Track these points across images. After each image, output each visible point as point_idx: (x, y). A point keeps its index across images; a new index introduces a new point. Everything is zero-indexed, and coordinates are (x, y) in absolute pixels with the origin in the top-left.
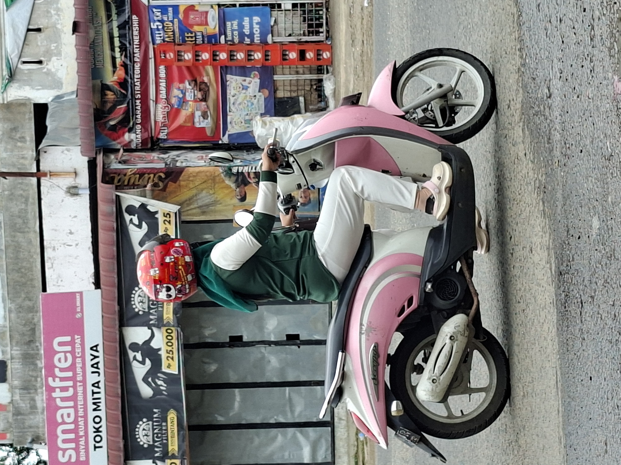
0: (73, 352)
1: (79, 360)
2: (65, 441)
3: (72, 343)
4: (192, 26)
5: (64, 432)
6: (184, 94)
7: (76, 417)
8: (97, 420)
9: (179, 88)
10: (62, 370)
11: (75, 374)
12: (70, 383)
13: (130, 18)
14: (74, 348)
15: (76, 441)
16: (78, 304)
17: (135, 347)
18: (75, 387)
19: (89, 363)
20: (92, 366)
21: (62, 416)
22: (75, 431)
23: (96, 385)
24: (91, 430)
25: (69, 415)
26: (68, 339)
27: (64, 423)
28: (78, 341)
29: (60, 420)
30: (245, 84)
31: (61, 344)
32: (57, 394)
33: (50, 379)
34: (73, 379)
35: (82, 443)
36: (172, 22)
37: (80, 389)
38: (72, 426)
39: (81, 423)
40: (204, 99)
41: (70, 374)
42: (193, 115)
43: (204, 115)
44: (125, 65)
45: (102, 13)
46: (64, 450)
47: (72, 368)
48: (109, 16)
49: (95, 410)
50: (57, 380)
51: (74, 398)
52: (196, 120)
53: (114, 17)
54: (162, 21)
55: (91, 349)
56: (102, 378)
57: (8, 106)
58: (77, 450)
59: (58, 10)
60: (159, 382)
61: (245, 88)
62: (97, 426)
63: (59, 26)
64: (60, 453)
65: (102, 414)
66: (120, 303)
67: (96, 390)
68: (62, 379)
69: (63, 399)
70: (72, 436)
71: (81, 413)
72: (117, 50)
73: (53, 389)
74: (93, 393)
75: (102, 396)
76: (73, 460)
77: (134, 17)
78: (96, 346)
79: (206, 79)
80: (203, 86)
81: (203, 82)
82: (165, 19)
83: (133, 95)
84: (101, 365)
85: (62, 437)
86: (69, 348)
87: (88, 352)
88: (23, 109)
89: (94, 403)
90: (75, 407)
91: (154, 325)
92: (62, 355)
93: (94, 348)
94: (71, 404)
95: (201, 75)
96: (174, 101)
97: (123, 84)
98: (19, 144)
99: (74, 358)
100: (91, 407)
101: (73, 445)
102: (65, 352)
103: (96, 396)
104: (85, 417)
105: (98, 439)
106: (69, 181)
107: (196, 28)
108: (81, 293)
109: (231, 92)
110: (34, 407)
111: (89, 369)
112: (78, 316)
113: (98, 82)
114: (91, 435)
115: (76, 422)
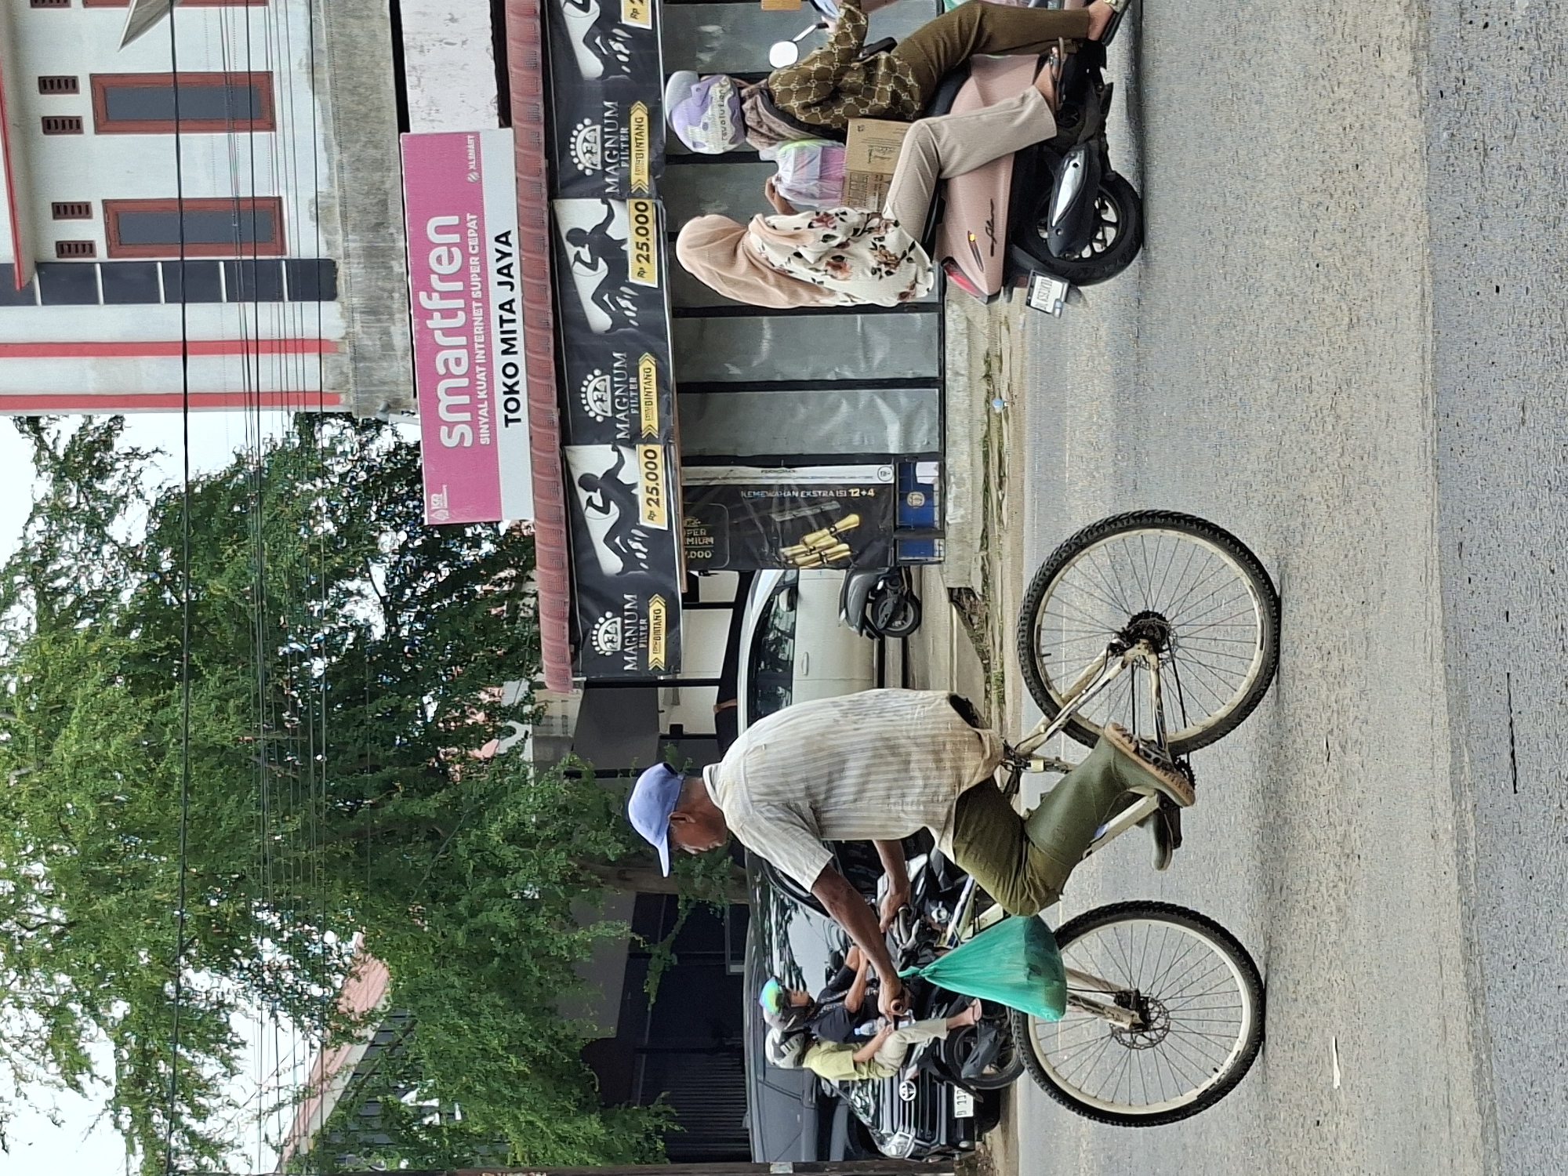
0: (463, 246)
1: (474, 261)
2: (451, 409)
3: (461, 229)
5: (450, 392)
7: (472, 365)
8: (510, 371)
10: (444, 278)
11: (468, 286)
12: (460, 303)
14: (464, 237)
15: (472, 408)
16: (472, 155)
17: (577, 236)
18: (468, 310)
19: (493, 266)
20: (499, 271)
21: (446, 362)
22: (470, 390)
23: (506, 307)
24: (499, 389)
25: (458, 362)
26: (453, 220)
27: (449, 375)
28: (472, 225)
29: (442, 370)
31: (440, 230)
32: (436, 322)
33: (423, 295)
34: (465, 294)
35: (483, 412)
37: (478, 314)
38: (464, 382)
39: (481, 376)
41: (458, 286)
46: (451, 425)
47: (463, 274)
49: (505, 352)
50: (435, 295)
51: (466, 330)
55: (497, 239)
56: (517, 294)
58: (474, 424)
60: (624, 303)
62: (510, 382)
64: (444, 430)
65: (519, 359)
66: (549, 154)
67: (507, 316)
68: (445, 295)
69: (448, 332)
70: (465, 399)
71: (480, 357)
73: (428, 314)
74: (502, 321)
75: (518, 326)
76: (468, 443)
78: (506, 234)
84: (515, 271)
85: (445, 401)
86: (455, 238)
87: (491, 245)
89: (504, 341)
90: (470, 347)
91: (613, 196)
92: (443, 251)
93: (503, 238)
94: (462, 340)
99: (466, 256)
100: (498, 347)
101: (467, 416)
102: (449, 245)
103: (507, 327)
104: (488, 364)
105: (512, 405)
108: (476, 135)
110: (388, 347)
111: (494, 278)
112: (472, 177)
114: (500, 398)
115: (470, 374)
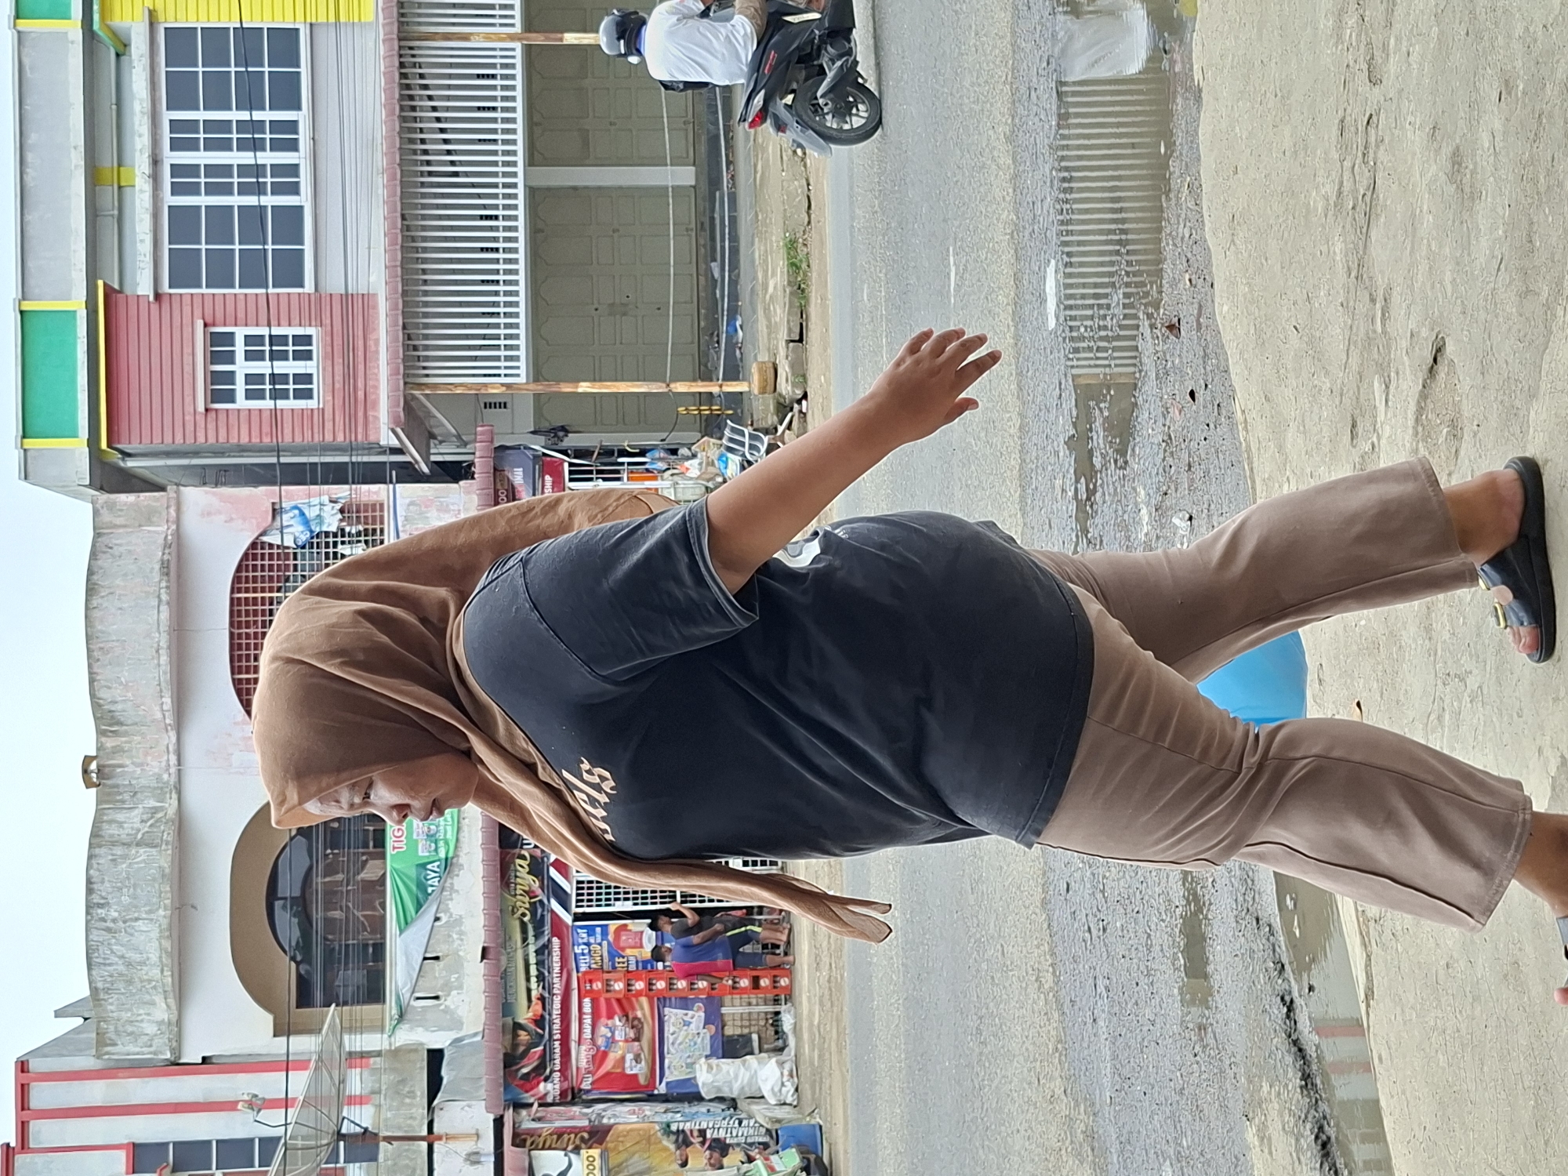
4: (623, 949)
6: (613, 1033)
9: (606, 1026)
13: (549, 941)
30: (686, 1018)
36: (600, 944)
40: (637, 1039)
42: (623, 1058)
43: (637, 1059)
44: (542, 999)
45: (518, 937)
48: (525, 939)
52: (627, 1064)
53: (531, 939)
54: (588, 944)
57: (396, 1053)
59: (461, 933)
61: (687, 1024)
63: (461, 953)
72: (533, 980)
77: (555, 940)
79: (639, 1014)
80: (636, 1023)
81: (636, 1018)
82: (592, 940)
83: (551, 1035)
88: (413, 1056)
95: (633, 1009)
96: (600, 1041)
97: (539, 1022)
98: (407, 1101)
106: (468, 1146)
107: (629, 952)
109: (669, 1029)
113: (509, 1020)
